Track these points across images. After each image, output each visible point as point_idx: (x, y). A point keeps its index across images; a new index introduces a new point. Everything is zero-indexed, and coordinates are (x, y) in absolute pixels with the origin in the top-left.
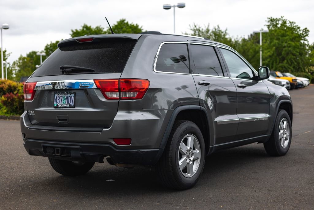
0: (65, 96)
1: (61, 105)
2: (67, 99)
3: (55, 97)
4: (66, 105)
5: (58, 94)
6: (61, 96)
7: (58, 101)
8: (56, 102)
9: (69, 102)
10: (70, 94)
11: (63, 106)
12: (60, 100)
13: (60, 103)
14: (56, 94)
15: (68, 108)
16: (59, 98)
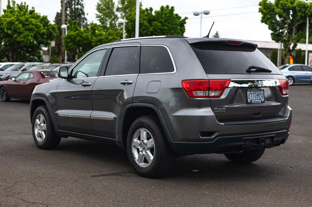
0: (256, 93)
1: (254, 101)
2: (258, 95)
3: (248, 94)
4: (258, 101)
5: (250, 91)
6: (253, 93)
7: (251, 98)
8: (250, 98)
9: (260, 98)
10: (260, 91)
11: (256, 102)
12: (253, 96)
13: (253, 99)
14: (248, 91)
15: (260, 103)
16: (251, 95)
